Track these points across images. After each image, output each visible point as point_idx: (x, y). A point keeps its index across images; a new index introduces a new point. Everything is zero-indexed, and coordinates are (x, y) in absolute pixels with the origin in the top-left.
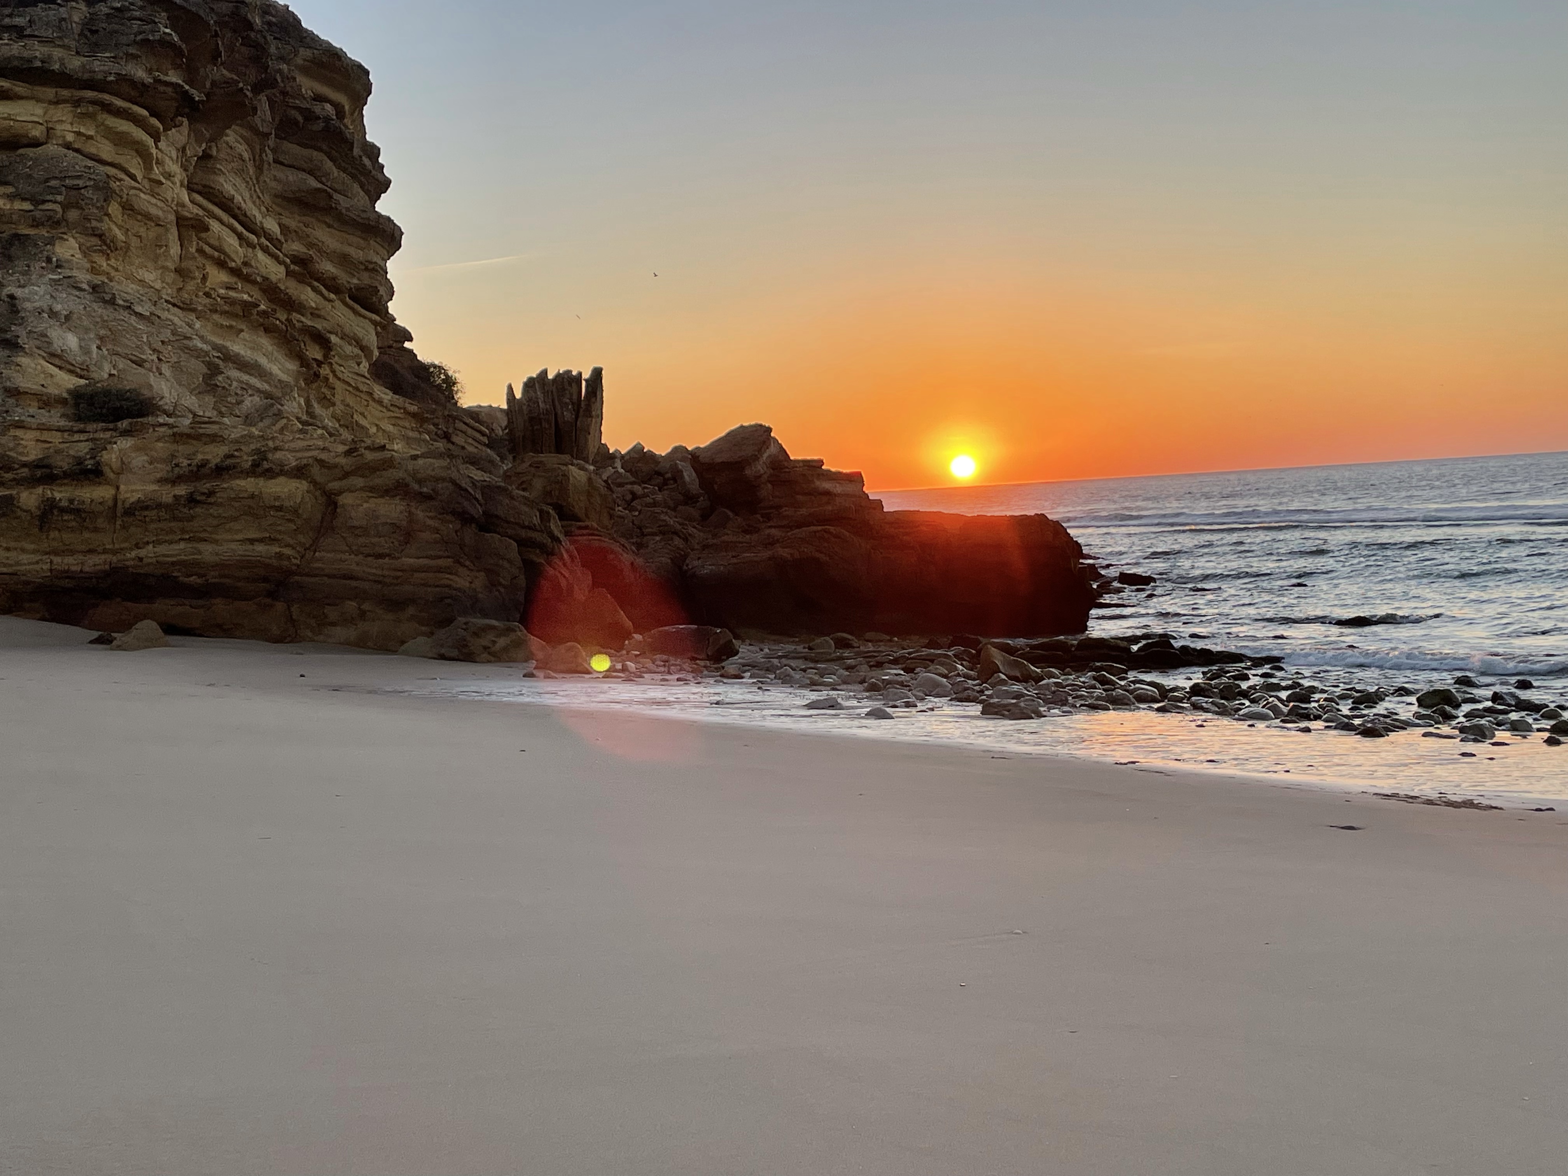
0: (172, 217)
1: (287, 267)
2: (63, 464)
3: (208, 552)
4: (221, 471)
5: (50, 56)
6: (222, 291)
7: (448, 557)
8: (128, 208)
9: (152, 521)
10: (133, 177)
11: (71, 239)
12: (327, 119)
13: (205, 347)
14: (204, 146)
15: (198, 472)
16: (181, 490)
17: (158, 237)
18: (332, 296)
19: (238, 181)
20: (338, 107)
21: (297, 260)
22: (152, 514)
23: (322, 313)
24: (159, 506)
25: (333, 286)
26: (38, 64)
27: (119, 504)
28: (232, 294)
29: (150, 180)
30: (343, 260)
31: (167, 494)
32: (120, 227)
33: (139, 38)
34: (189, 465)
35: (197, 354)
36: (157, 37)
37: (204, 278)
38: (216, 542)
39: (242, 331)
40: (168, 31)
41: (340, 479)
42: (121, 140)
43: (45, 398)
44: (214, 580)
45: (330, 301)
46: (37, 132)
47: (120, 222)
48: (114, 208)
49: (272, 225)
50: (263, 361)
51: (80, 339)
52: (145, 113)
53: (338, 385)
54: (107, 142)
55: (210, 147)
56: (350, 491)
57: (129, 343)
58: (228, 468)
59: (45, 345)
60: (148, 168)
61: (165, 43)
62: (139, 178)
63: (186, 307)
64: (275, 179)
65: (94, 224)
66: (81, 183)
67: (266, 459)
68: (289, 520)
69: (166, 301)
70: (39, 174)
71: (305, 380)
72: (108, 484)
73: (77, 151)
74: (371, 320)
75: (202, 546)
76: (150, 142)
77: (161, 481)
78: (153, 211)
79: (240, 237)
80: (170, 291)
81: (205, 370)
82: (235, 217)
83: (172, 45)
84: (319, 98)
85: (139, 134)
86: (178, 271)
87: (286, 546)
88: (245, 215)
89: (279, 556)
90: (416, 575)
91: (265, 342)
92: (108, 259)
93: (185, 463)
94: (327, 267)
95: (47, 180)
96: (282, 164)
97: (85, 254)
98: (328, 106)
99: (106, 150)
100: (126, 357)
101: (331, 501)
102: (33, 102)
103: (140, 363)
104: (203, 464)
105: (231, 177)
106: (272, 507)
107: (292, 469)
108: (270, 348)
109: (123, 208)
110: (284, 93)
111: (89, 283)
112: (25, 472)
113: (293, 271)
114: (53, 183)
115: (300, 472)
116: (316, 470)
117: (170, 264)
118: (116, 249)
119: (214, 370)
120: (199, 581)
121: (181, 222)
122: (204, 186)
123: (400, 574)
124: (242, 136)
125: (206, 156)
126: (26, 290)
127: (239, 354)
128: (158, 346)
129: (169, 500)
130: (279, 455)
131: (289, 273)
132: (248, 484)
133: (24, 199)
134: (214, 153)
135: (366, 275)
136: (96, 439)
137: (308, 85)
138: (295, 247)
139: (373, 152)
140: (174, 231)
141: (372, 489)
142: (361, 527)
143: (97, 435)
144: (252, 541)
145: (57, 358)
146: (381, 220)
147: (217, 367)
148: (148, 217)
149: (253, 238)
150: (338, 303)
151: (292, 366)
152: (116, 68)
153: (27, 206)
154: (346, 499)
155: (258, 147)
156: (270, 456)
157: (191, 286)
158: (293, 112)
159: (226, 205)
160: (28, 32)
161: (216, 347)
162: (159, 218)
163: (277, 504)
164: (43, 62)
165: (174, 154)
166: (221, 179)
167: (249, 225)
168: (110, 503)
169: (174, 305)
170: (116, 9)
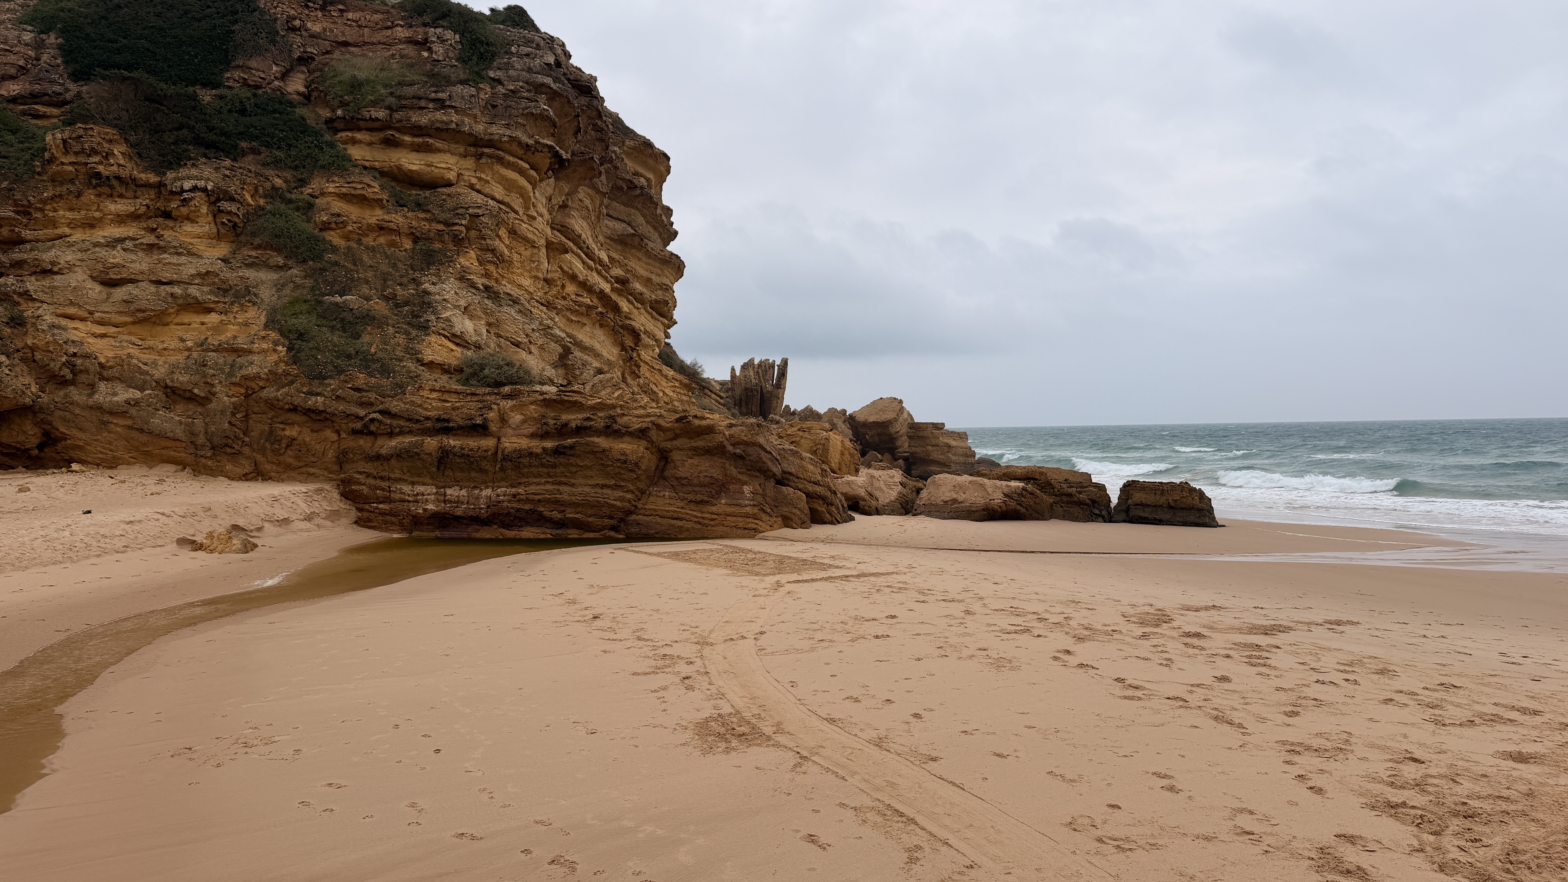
0: (543, 242)
1: (612, 284)
2: (458, 419)
3: (566, 493)
4: (580, 430)
5: (463, 122)
6: (573, 297)
7: (754, 505)
8: (513, 232)
9: (525, 466)
10: (516, 212)
11: (471, 252)
12: (642, 188)
13: (563, 335)
14: (563, 198)
15: (563, 431)
16: (549, 444)
17: (532, 255)
18: (640, 306)
19: (585, 224)
20: (648, 180)
21: (618, 280)
22: (525, 461)
23: (632, 316)
24: (531, 454)
25: (639, 298)
26: (454, 126)
27: (500, 452)
28: (581, 299)
29: (528, 215)
30: (648, 282)
31: (537, 445)
32: (507, 246)
33: (526, 111)
34: (556, 424)
35: (558, 340)
36: (538, 112)
37: (563, 287)
38: (573, 485)
39: (585, 324)
40: (545, 107)
41: (671, 440)
42: (510, 186)
43: (446, 367)
44: (571, 516)
45: (638, 309)
46: (452, 176)
47: (507, 242)
48: (503, 232)
49: (604, 256)
50: (597, 346)
51: (475, 325)
52: (527, 166)
53: (642, 364)
54: (498, 185)
55: (567, 199)
56: (678, 449)
57: (510, 329)
58: (586, 428)
59: (449, 328)
60: (527, 208)
61: (543, 117)
62: (521, 213)
63: (549, 305)
64: (606, 226)
65: (488, 241)
66: (480, 212)
67: (616, 422)
68: (631, 471)
69: (537, 301)
70: (450, 204)
71: (623, 360)
72: (492, 435)
73: (479, 191)
74: (662, 323)
75: (563, 488)
76: (529, 187)
77: (532, 436)
78: (530, 236)
79: (584, 263)
80: (539, 294)
81: (561, 351)
82: (581, 249)
83: (548, 118)
84: (636, 174)
85: (523, 182)
86: (546, 280)
87: (627, 491)
88: (588, 248)
89: (622, 499)
90: (729, 518)
91: (600, 333)
92: (497, 268)
93: (552, 422)
94: (638, 286)
95: (456, 209)
96: (611, 216)
97: (481, 264)
98: (642, 180)
99: (498, 191)
100: (507, 339)
101: (664, 456)
102: (449, 155)
103: (517, 345)
104: (565, 425)
105: (580, 221)
106: (618, 460)
107: (635, 430)
108: (602, 338)
109: (509, 232)
110: (616, 168)
111: (483, 285)
112: (429, 424)
113: (617, 288)
114: (460, 211)
115: (642, 434)
116: (653, 434)
117: (540, 275)
118: (503, 261)
119: (567, 351)
120: (559, 516)
121: (549, 245)
122: (562, 226)
123: (716, 517)
124: (589, 195)
125: (564, 206)
126: (437, 287)
127: (582, 341)
128: (529, 331)
129: (539, 451)
130: (626, 418)
131: (612, 290)
132: (602, 442)
133: (439, 222)
134: (570, 204)
135: (660, 292)
136: (484, 401)
137: (630, 165)
138: (617, 272)
139: (669, 211)
140: (544, 250)
141: (695, 449)
142: (687, 478)
143: (485, 398)
144: (603, 486)
145: (458, 339)
146: (673, 257)
147: (569, 349)
148: (526, 240)
149: (591, 263)
150: (643, 311)
151: (616, 351)
152: (508, 132)
153: (441, 227)
154: (676, 456)
155: (598, 202)
156: (618, 419)
157: (554, 291)
158: (621, 182)
159: (576, 239)
160: (448, 103)
161: (568, 335)
162: (534, 242)
163: (623, 458)
164: (457, 125)
165: (544, 201)
166: (573, 221)
167: (590, 255)
168: (493, 450)
169: (542, 304)
170: (511, 91)
